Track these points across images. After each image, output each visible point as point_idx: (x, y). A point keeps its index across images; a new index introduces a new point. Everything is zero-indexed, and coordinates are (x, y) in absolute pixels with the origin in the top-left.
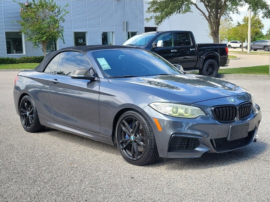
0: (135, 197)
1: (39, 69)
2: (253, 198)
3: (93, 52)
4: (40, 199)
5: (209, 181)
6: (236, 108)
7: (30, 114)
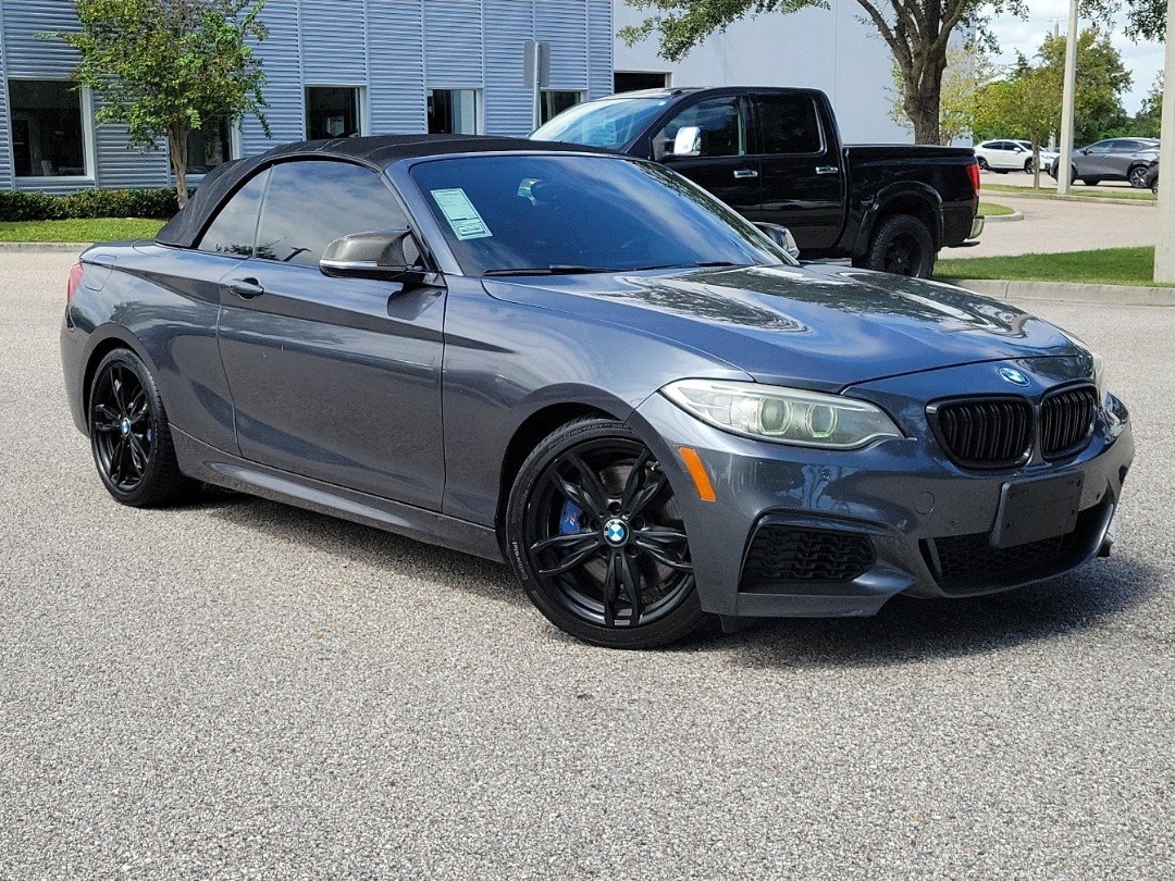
0: (598, 771)
1: (176, 236)
2: (1095, 786)
3: (412, 166)
4: (196, 773)
5: (908, 715)
6: (1029, 409)
7: (134, 428)
